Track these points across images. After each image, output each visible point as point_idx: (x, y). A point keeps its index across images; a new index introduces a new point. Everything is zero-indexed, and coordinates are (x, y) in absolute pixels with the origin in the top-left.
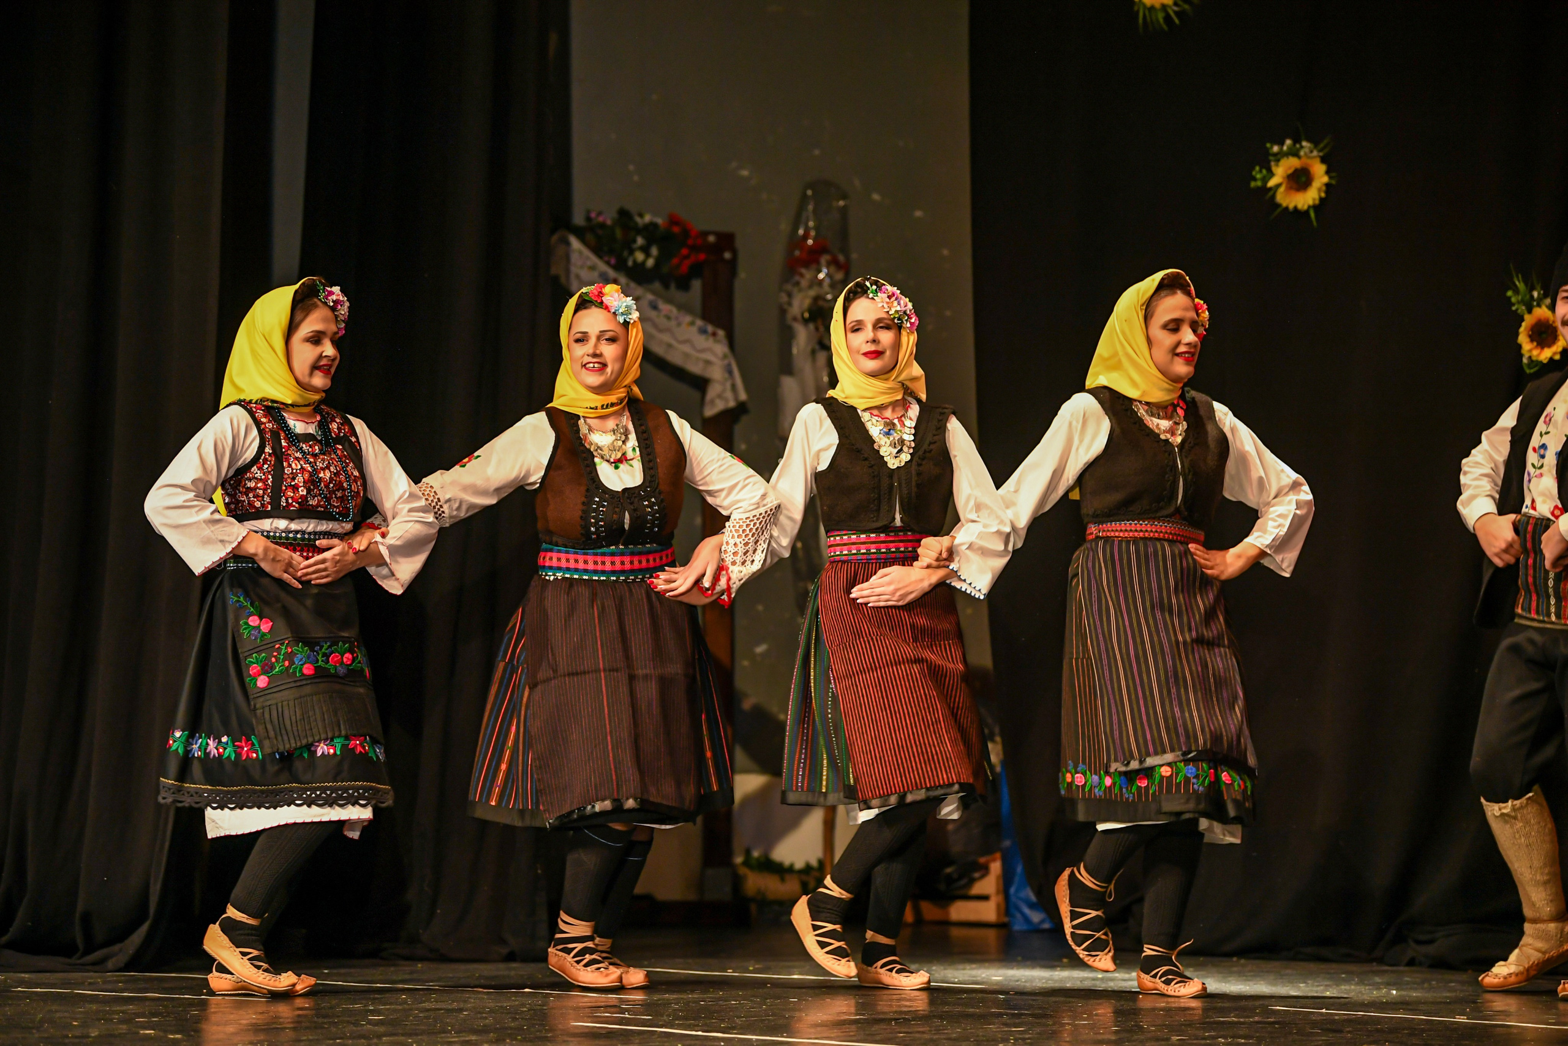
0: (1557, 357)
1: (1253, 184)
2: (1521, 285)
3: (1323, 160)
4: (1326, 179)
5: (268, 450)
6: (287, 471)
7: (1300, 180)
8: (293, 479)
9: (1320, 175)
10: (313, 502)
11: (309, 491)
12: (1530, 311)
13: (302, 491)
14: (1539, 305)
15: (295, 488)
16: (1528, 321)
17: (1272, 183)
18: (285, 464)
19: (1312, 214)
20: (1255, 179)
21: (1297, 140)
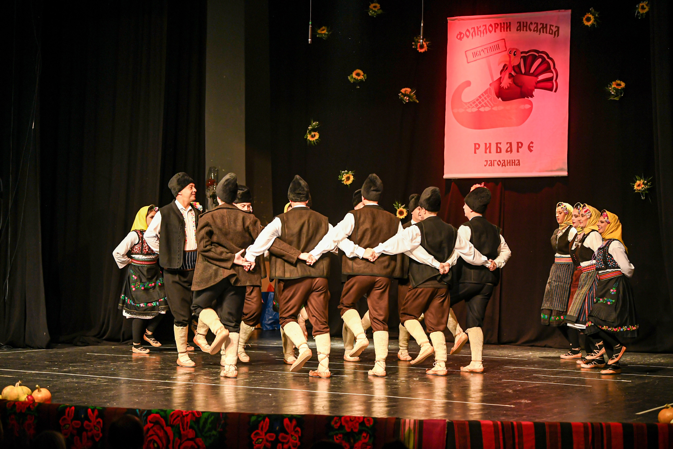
0: (404, 218)
1: (339, 179)
2: (397, 203)
3: (353, 175)
4: (353, 179)
5: (140, 242)
6: (144, 246)
7: (348, 178)
8: (145, 248)
9: (352, 178)
10: (149, 252)
11: (148, 250)
12: (399, 208)
13: (147, 250)
14: (400, 207)
15: (146, 250)
16: (398, 210)
17: (343, 179)
18: (144, 244)
19: (349, 186)
20: (339, 178)
21: (348, 171)
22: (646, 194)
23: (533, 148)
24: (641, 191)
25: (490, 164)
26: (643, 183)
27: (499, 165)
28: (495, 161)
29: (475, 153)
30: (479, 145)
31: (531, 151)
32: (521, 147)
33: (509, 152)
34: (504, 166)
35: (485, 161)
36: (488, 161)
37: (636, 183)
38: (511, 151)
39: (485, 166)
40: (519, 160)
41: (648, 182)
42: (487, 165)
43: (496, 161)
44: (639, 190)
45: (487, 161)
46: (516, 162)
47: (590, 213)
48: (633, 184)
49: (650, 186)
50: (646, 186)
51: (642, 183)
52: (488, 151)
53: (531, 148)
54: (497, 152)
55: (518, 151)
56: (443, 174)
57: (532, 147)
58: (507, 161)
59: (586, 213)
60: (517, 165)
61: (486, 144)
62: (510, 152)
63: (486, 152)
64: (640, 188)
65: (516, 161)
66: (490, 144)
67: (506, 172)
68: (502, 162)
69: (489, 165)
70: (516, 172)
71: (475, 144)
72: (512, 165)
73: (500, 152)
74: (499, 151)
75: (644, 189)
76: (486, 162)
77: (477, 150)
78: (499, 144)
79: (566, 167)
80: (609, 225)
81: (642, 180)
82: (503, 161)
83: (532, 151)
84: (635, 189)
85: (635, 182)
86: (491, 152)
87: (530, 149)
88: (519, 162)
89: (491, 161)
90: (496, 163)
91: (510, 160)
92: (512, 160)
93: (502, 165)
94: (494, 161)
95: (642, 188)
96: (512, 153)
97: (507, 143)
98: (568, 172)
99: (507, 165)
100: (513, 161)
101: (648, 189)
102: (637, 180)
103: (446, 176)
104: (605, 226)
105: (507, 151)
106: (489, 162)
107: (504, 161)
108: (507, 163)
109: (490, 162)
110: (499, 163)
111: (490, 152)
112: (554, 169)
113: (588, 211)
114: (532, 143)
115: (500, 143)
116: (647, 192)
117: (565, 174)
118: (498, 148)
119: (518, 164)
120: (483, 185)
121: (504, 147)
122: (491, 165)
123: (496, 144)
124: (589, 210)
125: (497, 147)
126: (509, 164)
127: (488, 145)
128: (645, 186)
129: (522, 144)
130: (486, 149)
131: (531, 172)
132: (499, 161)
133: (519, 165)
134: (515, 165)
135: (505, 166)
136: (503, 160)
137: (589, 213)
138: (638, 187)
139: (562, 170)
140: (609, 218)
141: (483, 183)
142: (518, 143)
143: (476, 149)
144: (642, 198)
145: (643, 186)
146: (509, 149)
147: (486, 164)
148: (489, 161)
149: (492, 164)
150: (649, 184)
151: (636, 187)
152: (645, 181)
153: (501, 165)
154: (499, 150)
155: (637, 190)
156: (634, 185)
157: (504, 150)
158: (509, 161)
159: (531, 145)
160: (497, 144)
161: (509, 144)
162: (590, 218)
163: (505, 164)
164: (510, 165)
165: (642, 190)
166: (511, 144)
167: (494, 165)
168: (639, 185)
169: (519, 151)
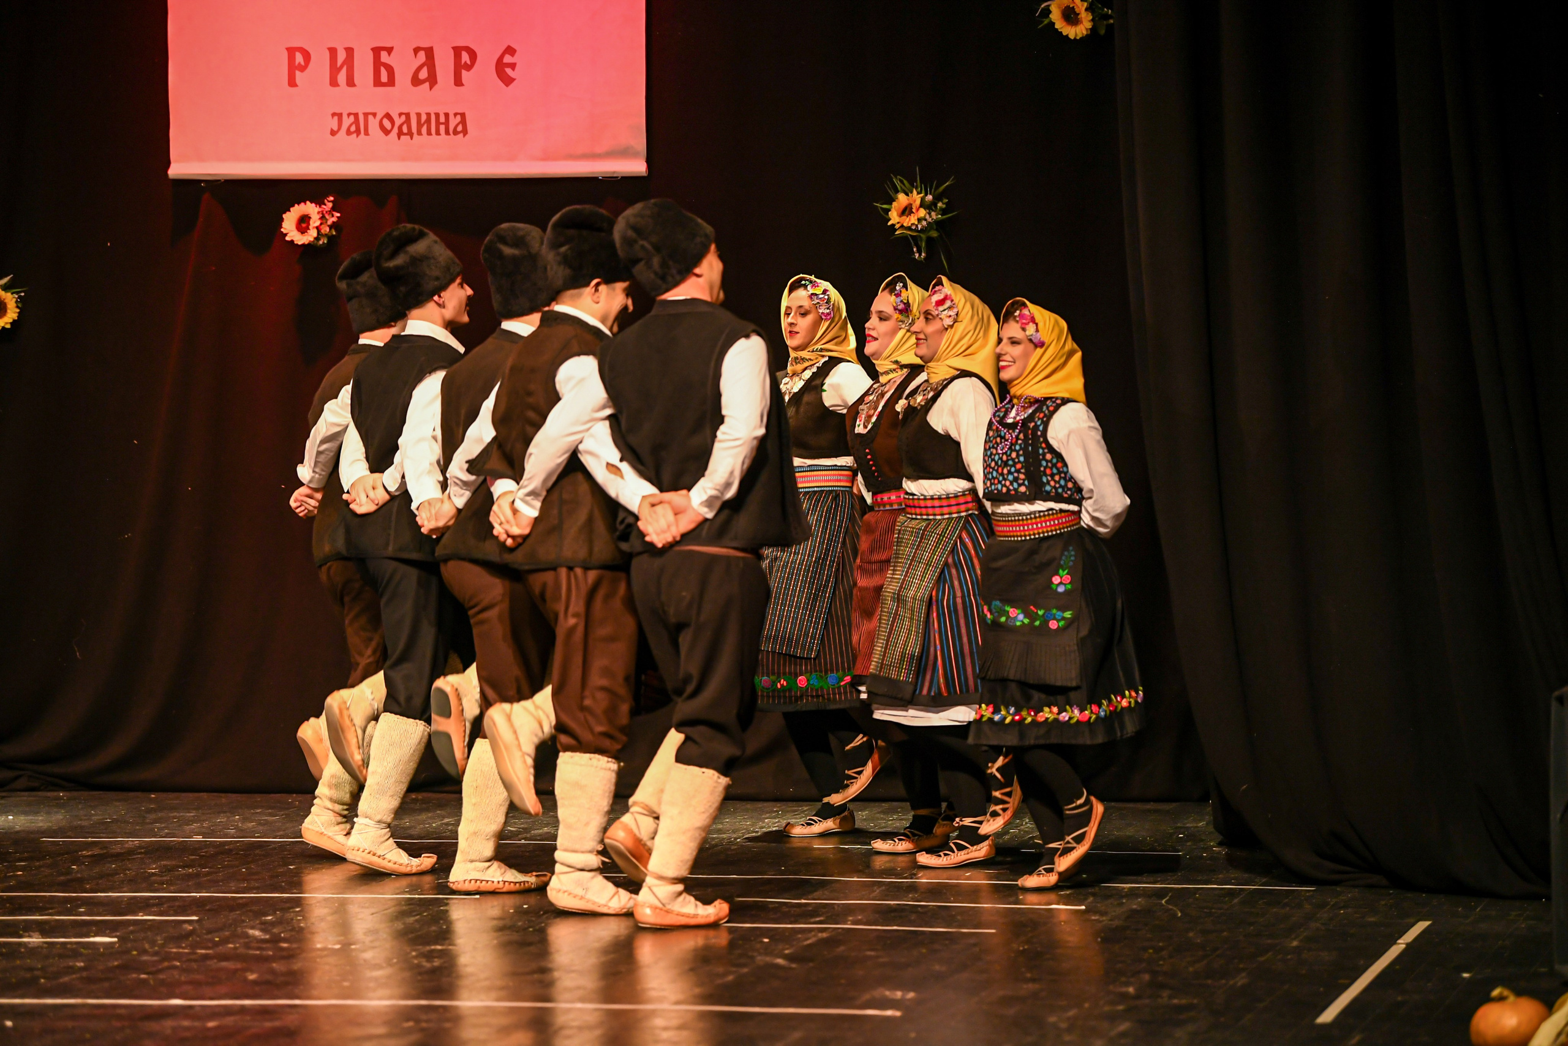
22: (930, 240)
23: (513, 69)
24: (916, 230)
25: (353, 128)
26: (923, 205)
27: (387, 132)
28: (370, 117)
29: (292, 83)
30: (307, 56)
31: (508, 81)
32: (469, 68)
33: (423, 82)
34: (408, 137)
35: (334, 115)
36: (345, 117)
37: (894, 204)
38: (432, 80)
39: (333, 133)
40: (463, 115)
41: (937, 199)
42: (339, 129)
43: (374, 115)
44: (909, 229)
45: (340, 116)
46: (453, 122)
47: (955, 310)
48: (885, 206)
49: (944, 212)
50: (933, 214)
51: (918, 202)
52: (342, 77)
53: (509, 71)
54: (378, 83)
55: (458, 82)
56: (168, 164)
57: (513, 66)
58: (419, 115)
59: (941, 308)
60: (456, 133)
61: (333, 52)
62: (427, 84)
63: (334, 83)
64: (912, 220)
65: (451, 117)
66: (350, 51)
67: (418, 159)
68: (398, 121)
69: (349, 132)
70: (454, 158)
71: (291, 51)
72: (438, 133)
73: (391, 82)
74: (384, 78)
75: (924, 223)
76: (336, 118)
77: (298, 73)
78: (384, 54)
79: (640, 143)
80: (1039, 351)
81: (915, 192)
82: (403, 118)
83: (512, 80)
84: (893, 225)
85: (891, 200)
86: (356, 81)
87: (503, 71)
88: (463, 122)
89: (356, 115)
90: (373, 123)
91: (428, 115)
92: (437, 115)
93: (400, 134)
94: (366, 115)
95: (919, 220)
96: (436, 87)
97: (416, 50)
98: (649, 161)
99: (419, 133)
100: (442, 119)
101: (938, 223)
102: (897, 192)
103: (177, 169)
104: (1026, 356)
105: (416, 81)
106: (347, 121)
107: (408, 115)
108: (420, 125)
109: (352, 118)
110: (387, 124)
111: (351, 83)
112: (598, 150)
113: (948, 303)
114: (510, 51)
115: (390, 50)
116: (934, 234)
117: (638, 167)
118: (383, 70)
119: (460, 128)
120: (330, 205)
121: (404, 64)
122: (358, 132)
123: (371, 54)
124: (953, 297)
125: (378, 64)
126: (424, 130)
127: (341, 56)
128: (929, 214)
129: (473, 55)
130: (334, 70)
131: (512, 158)
132: (388, 116)
133: (465, 132)
134: (447, 133)
135: (410, 134)
136: (400, 115)
137: (950, 308)
138: (904, 217)
139: (625, 153)
140: (1040, 326)
141: (332, 198)
142: (457, 51)
143: (292, 68)
144: (917, 255)
145: (922, 213)
146: (424, 74)
147: (335, 128)
148: (349, 115)
149: (358, 128)
150: (940, 205)
151: (894, 218)
152: (926, 195)
153: (396, 130)
154: (382, 75)
155: (902, 226)
156: (888, 211)
157: (403, 77)
158: (424, 118)
159: (508, 59)
160: (377, 51)
161: (422, 56)
162: (952, 326)
163: (409, 128)
164: (429, 133)
165: (920, 227)
166: (429, 52)
167: (367, 133)
168: (907, 211)
169: (464, 81)
